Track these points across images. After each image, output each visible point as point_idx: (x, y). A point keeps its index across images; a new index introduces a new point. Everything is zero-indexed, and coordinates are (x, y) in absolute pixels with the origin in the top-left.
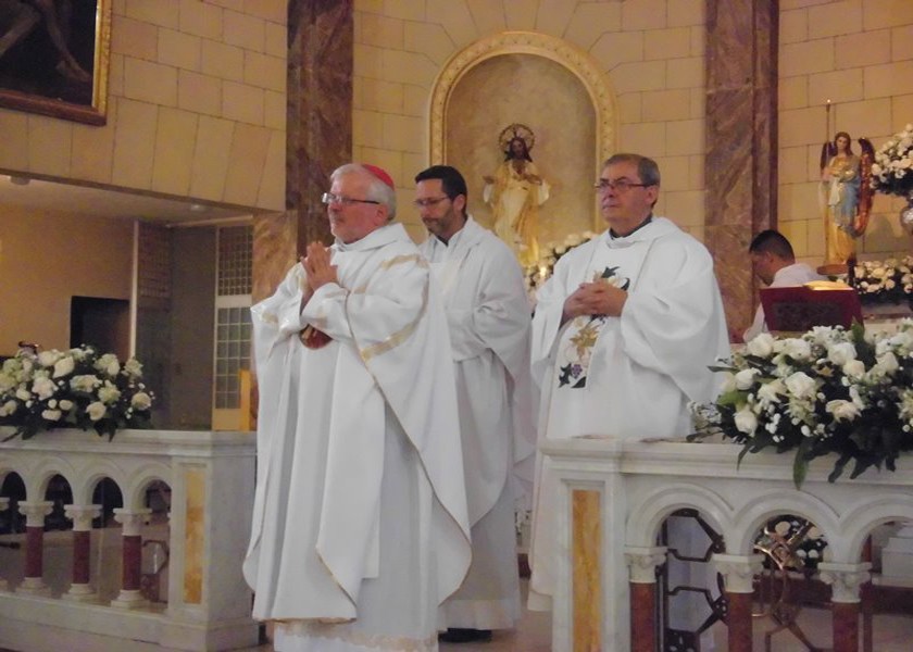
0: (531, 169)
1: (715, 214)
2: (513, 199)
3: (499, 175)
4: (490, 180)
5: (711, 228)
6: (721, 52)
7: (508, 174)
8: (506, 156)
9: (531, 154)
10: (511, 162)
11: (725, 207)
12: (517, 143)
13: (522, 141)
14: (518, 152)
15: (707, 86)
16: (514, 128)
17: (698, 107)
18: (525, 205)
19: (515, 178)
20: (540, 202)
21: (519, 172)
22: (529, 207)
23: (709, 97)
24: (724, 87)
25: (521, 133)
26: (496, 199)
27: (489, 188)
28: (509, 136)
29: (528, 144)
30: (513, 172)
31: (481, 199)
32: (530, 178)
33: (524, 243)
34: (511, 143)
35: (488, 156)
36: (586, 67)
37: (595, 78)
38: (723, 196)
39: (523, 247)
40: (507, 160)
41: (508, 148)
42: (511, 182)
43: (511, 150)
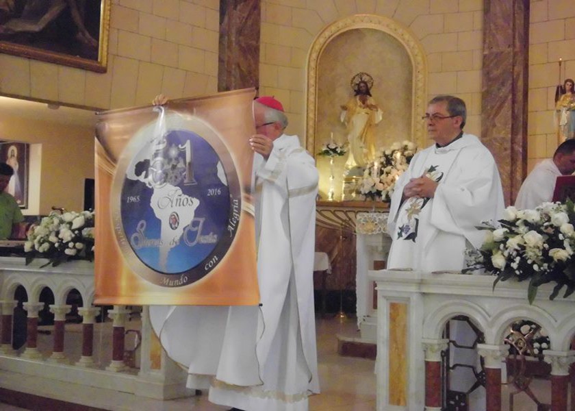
0: (371, 101)
1: (487, 130)
2: (359, 120)
3: (351, 105)
4: (344, 108)
5: (485, 139)
6: (493, 26)
7: (356, 105)
8: (355, 93)
9: (371, 92)
10: (358, 97)
11: (494, 126)
12: (362, 85)
13: (365, 83)
14: (363, 91)
15: (483, 49)
16: (361, 75)
17: (478, 63)
18: (367, 123)
19: (360, 106)
20: (376, 122)
21: (364, 103)
22: (370, 125)
23: (485, 56)
24: (494, 50)
25: (365, 78)
26: (349, 120)
27: (344, 113)
28: (357, 81)
29: (369, 85)
30: (359, 103)
31: (339, 120)
32: (370, 107)
33: (366, 148)
34: (358, 85)
35: (344, 93)
36: (407, 37)
37: (412, 44)
38: (493, 119)
39: (365, 150)
40: (356, 95)
41: (356, 88)
42: (358, 109)
43: (359, 89)
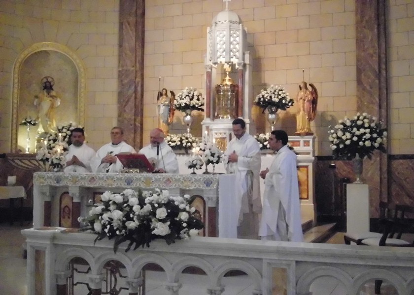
0: (53, 93)
1: (121, 113)
3: (40, 95)
4: (36, 97)
5: (120, 118)
6: (124, 55)
7: (44, 94)
8: (43, 88)
9: (53, 87)
10: (45, 90)
11: (125, 111)
12: (47, 83)
13: (50, 83)
14: (48, 87)
15: (119, 67)
16: (46, 78)
17: (116, 75)
18: (50, 106)
19: (47, 96)
20: (56, 106)
21: (48, 94)
22: (52, 107)
23: (119, 71)
24: (125, 68)
25: (50, 80)
26: (39, 104)
27: (36, 100)
29: (52, 84)
30: (46, 94)
31: (34, 104)
32: (52, 97)
33: (50, 121)
34: (45, 83)
35: (36, 88)
36: (75, 57)
37: (78, 61)
38: (124, 107)
39: (49, 123)
40: (44, 89)
41: (44, 85)
42: (45, 98)
43: (46, 85)
